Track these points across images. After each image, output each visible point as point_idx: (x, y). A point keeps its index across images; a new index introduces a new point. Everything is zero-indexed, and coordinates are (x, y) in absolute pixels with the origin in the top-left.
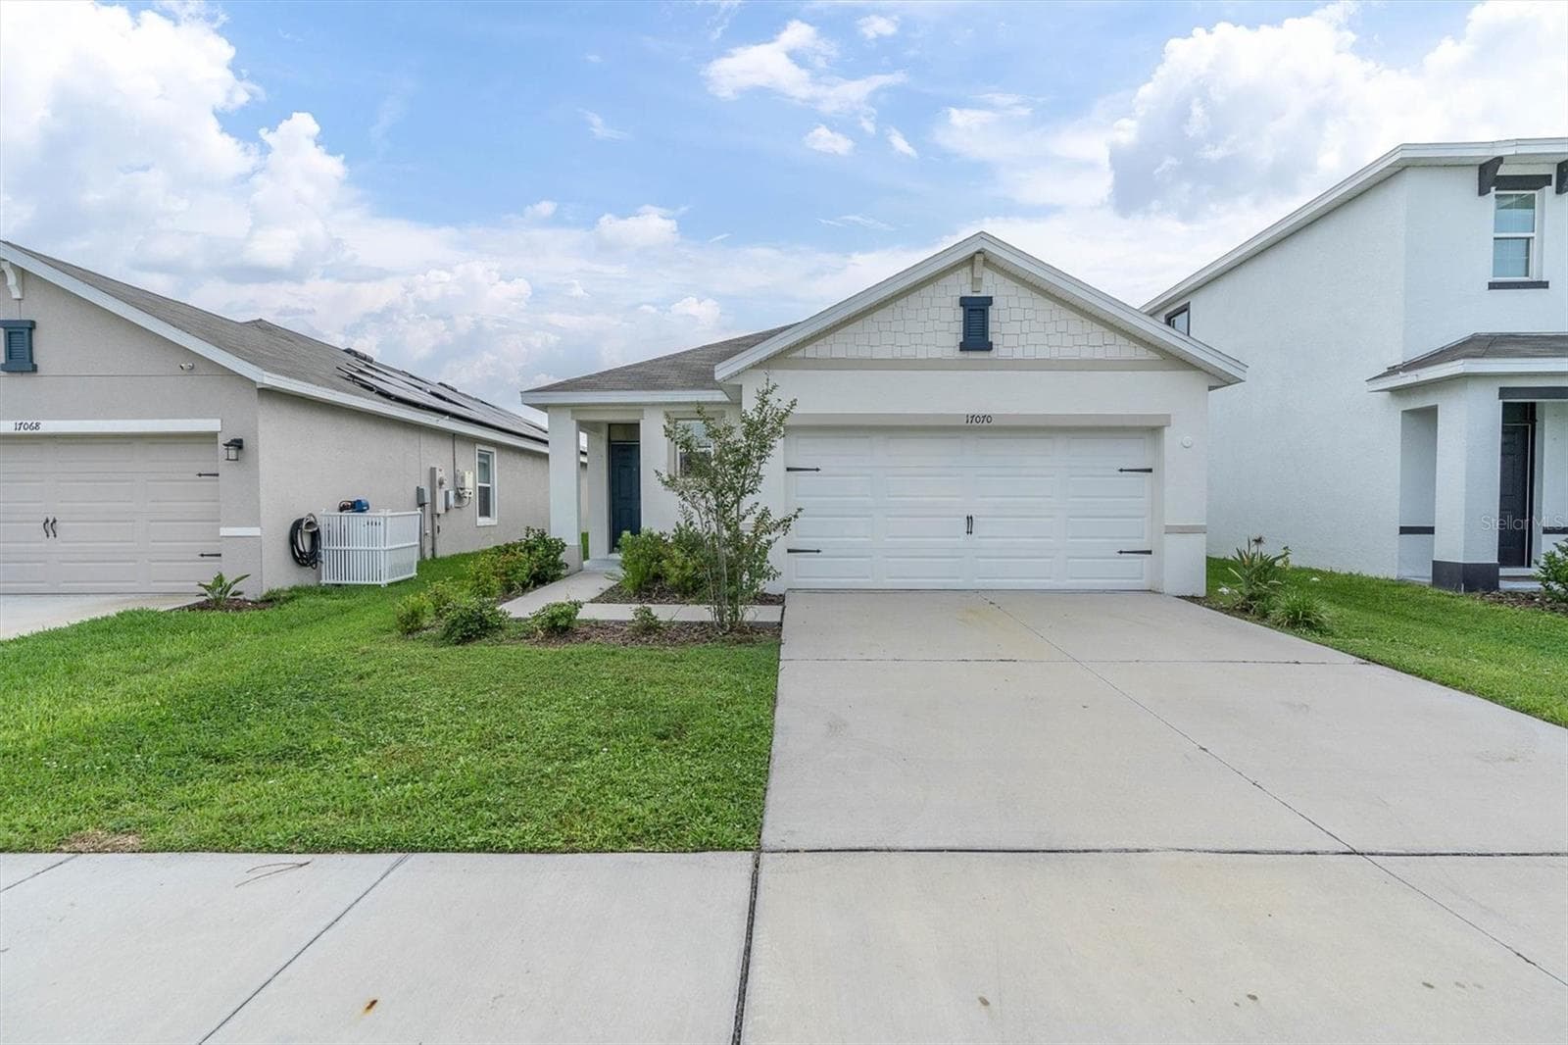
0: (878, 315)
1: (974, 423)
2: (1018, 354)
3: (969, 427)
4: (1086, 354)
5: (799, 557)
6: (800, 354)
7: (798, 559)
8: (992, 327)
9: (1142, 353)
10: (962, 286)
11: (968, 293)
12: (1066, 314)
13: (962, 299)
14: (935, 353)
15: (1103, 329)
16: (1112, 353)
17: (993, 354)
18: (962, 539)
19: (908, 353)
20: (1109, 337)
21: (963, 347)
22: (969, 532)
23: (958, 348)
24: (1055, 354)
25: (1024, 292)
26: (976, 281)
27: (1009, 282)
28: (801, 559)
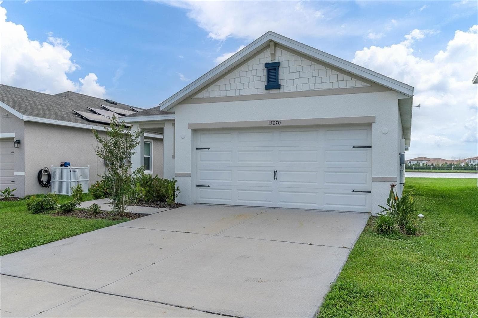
0: (230, 76)
1: (272, 125)
2: (294, 90)
3: (270, 127)
4: (329, 86)
5: (202, 189)
6: (197, 96)
7: (201, 190)
8: (281, 77)
9: (359, 84)
10: (266, 58)
11: (269, 61)
12: (318, 67)
13: (265, 64)
14: (255, 92)
15: (338, 73)
16: (342, 85)
17: (281, 90)
18: (272, 182)
19: (243, 92)
20: (341, 76)
21: (267, 88)
22: (276, 179)
23: (264, 88)
24: (312, 88)
25: (297, 58)
26: (274, 55)
27: (289, 54)
28: (203, 190)
